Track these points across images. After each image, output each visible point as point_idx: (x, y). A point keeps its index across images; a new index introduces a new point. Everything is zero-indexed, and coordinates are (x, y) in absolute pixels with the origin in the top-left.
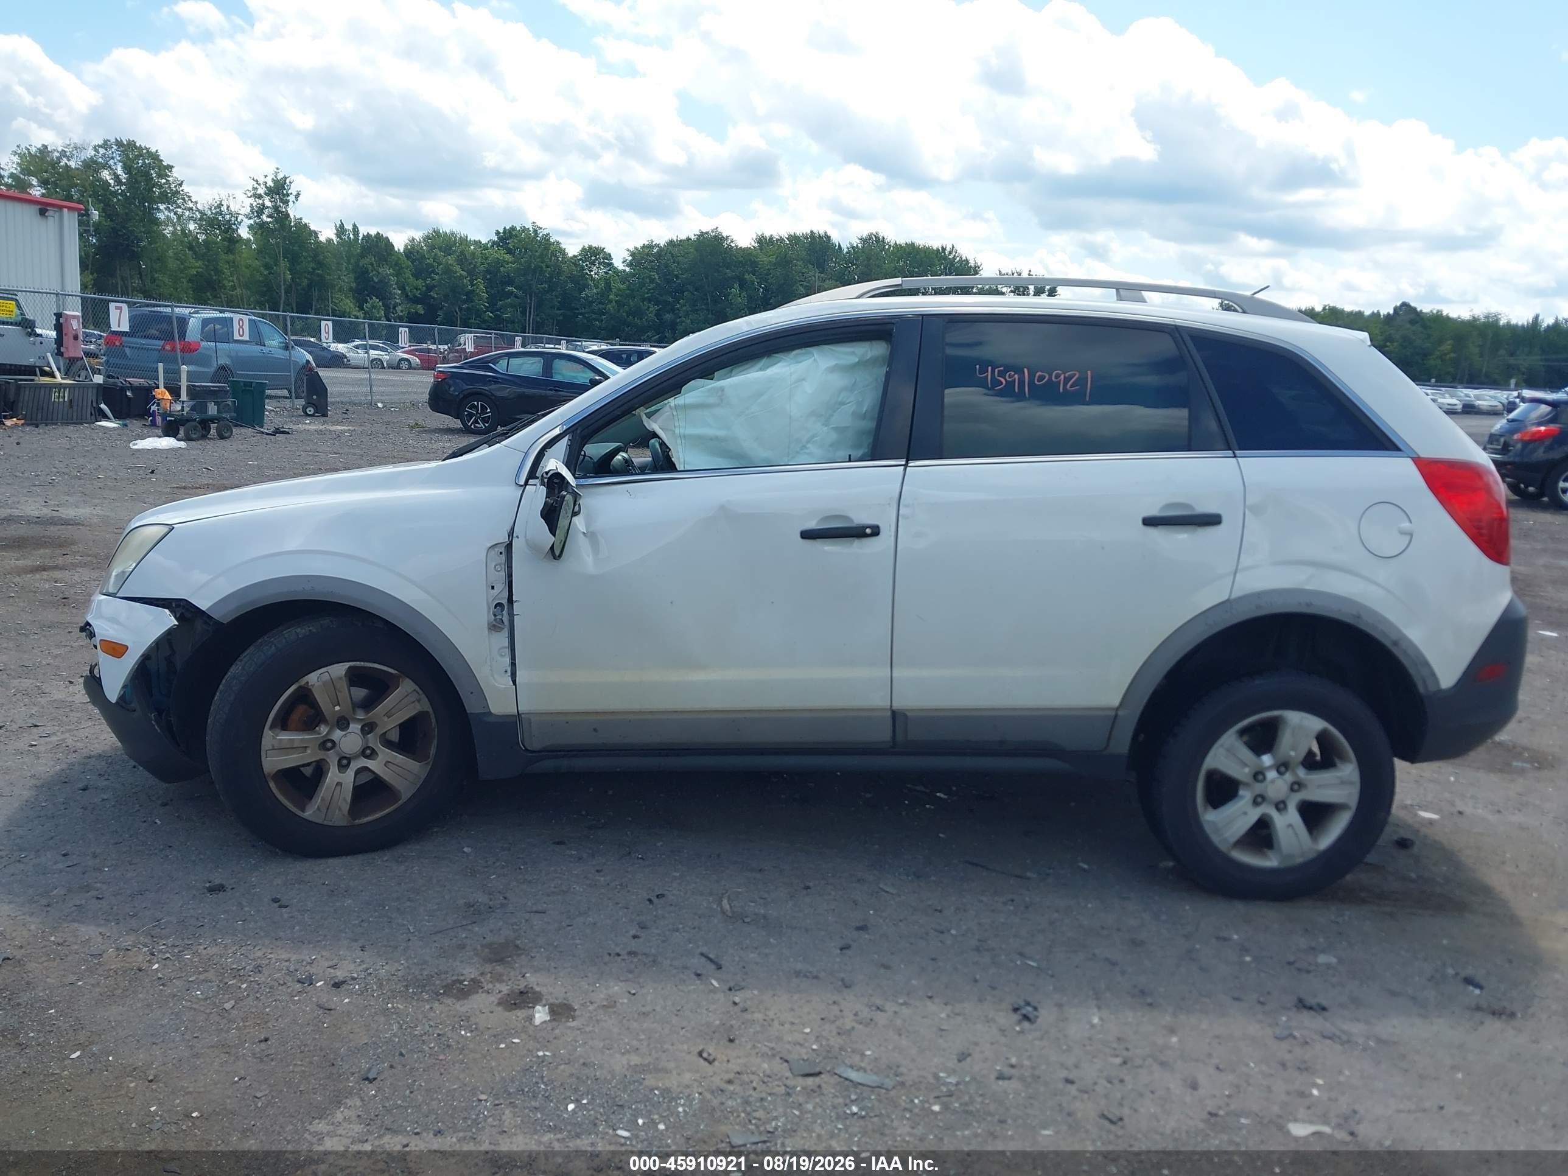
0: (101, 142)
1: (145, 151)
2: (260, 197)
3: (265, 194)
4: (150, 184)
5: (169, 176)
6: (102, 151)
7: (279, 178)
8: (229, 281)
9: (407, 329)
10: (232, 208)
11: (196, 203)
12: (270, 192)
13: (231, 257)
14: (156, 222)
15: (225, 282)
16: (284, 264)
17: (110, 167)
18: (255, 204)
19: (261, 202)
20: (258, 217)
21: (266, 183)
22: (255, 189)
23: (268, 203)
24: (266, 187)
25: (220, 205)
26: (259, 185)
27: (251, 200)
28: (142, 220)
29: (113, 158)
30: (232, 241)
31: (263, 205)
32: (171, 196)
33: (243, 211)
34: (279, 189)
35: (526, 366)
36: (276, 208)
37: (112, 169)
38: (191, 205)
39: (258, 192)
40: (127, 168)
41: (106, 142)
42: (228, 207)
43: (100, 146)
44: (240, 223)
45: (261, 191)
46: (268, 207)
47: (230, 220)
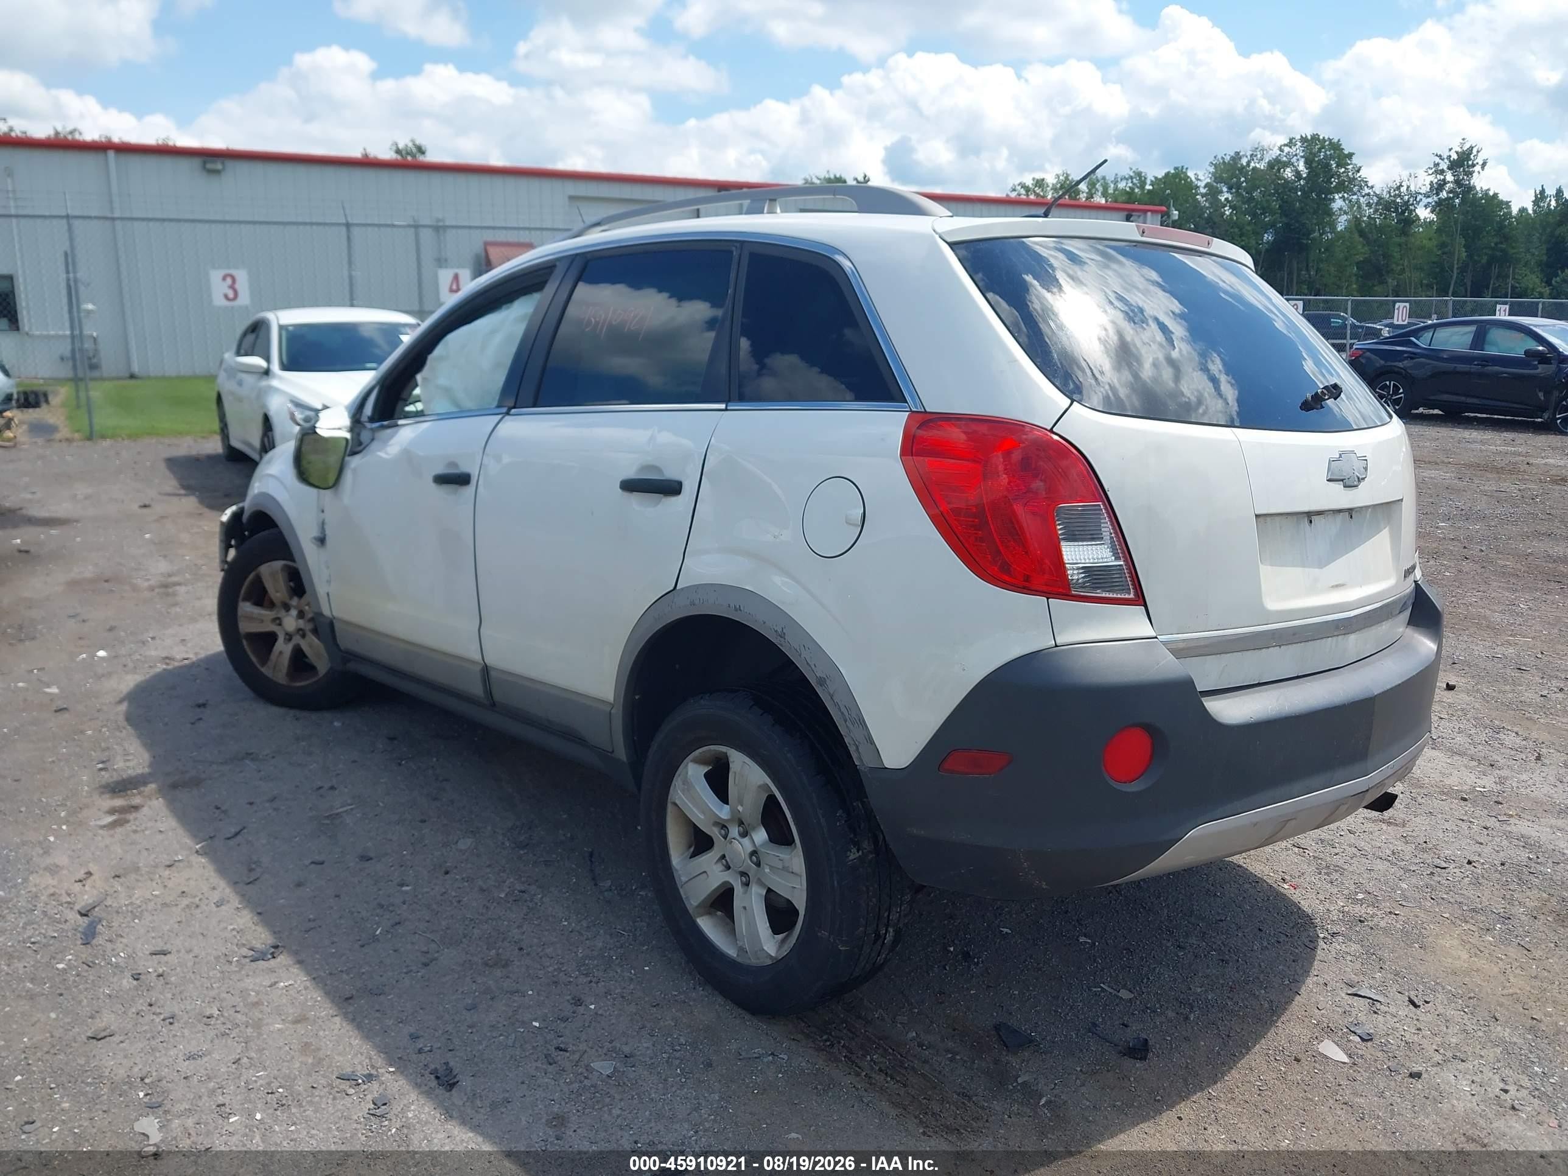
0: (1287, 141)
1: (1327, 143)
2: (1442, 172)
3: (1449, 168)
4: (1329, 174)
5: (1349, 165)
6: (1287, 149)
7: (1465, 149)
8: (1398, 265)
9: (1407, 305)
10: (1412, 188)
11: (1372, 187)
12: (1454, 165)
13: (1403, 239)
14: (1329, 213)
15: (1394, 266)
16: (1460, 241)
17: (1292, 164)
18: (1436, 180)
19: (1442, 177)
20: (1437, 194)
21: (1450, 156)
22: (1437, 165)
23: (1449, 177)
24: (1450, 161)
25: (1399, 188)
26: (1443, 160)
27: (1432, 178)
28: (1315, 212)
29: (1296, 155)
30: (1407, 221)
31: (1444, 180)
32: (1350, 185)
33: (1423, 191)
34: (1463, 162)
35: (1455, 338)
36: (1457, 182)
37: (1294, 166)
38: (1367, 190)
39: (1440, 168)
40: (1308, 163)
41: (1291, 140)
42: (1408, 187)
43: (1285, 145)
44: (1418, 203)
45: (1444, 166)
46: (1449, 182)
47: (1408, 201)
